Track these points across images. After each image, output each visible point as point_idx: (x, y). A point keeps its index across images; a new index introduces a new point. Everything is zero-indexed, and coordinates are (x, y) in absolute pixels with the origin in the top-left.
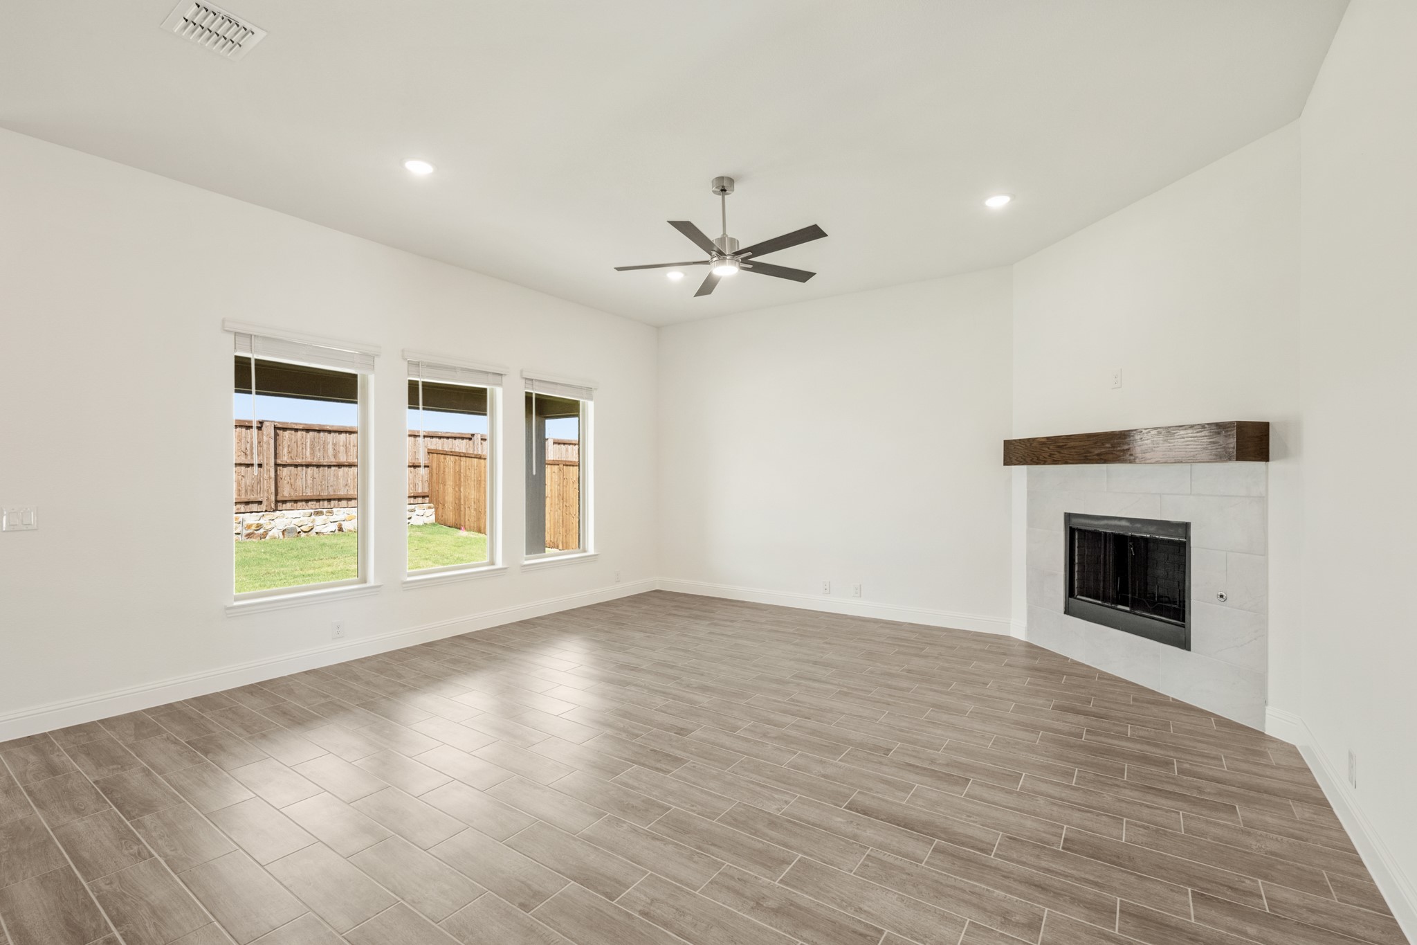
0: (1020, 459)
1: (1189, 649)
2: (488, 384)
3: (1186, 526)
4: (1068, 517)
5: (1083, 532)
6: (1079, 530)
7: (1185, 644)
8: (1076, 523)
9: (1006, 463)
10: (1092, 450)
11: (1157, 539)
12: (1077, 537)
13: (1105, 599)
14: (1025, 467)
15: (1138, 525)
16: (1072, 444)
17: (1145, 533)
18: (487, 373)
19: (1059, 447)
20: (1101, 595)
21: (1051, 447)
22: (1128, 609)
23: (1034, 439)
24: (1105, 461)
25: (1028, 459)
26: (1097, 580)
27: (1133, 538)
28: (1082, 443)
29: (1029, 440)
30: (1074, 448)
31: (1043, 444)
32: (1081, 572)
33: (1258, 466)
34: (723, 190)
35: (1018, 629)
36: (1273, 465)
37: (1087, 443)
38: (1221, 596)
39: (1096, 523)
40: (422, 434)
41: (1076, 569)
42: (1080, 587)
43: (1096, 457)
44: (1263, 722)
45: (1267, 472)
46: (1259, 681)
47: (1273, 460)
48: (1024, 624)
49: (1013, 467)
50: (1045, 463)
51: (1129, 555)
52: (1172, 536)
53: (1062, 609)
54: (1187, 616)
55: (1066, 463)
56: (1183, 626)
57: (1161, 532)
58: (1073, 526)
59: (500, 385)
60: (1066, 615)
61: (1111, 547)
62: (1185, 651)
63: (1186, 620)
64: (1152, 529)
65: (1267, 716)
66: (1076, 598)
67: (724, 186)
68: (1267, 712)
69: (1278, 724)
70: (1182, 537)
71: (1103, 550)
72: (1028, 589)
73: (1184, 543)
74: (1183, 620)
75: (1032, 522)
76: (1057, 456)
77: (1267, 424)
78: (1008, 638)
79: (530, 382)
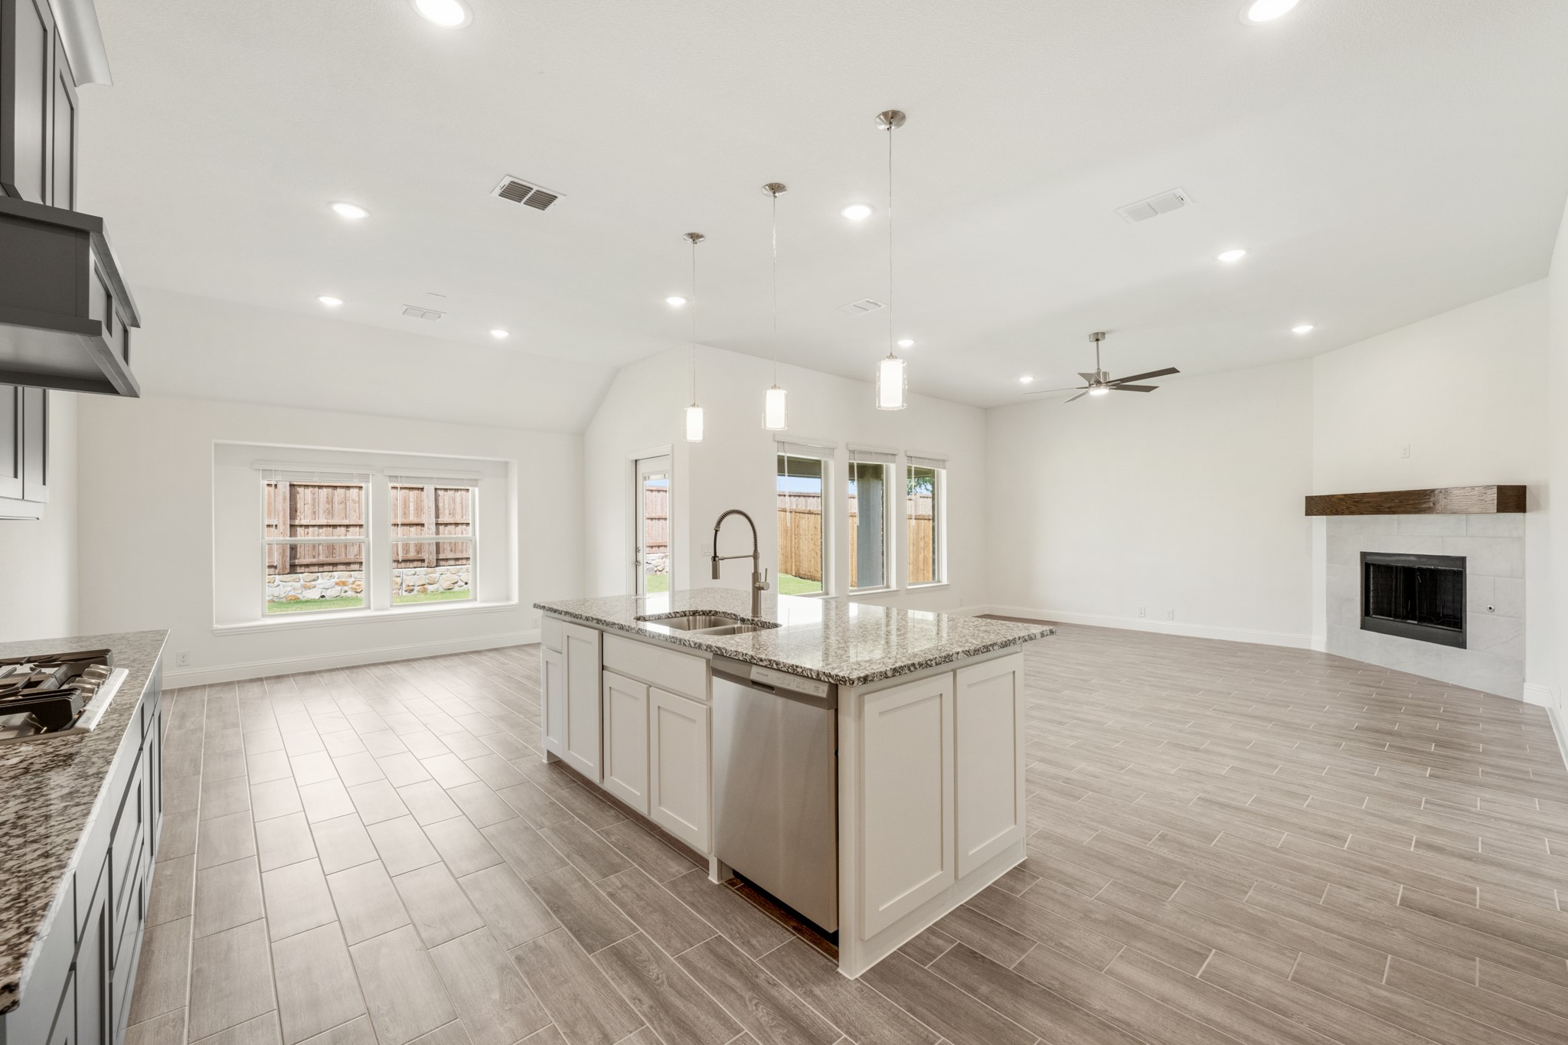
0: (1320, 511)
1: (1465, 648)
2: (884, 462)
3: (1463, 560)
4: (1364, 555)
5: (1377, 567)
6: (1374, 565)
7: (1462, 645)
8: (1369, 559)
9: (1307, 514)
10: (1383, 504)
11: (1439, 570)
12: (1372, 570)
13: (1396, 616)
14: (1325, 517)
15: (1424, 560)
16: (1366, 500)
17: (1429, 565)
18: (888, 454)
19: (1355, 502)
20: (1393, 612)
21: (1348, 502)
22: (1416, 622)
23: (1333, 496)
24: (1394, 513)
25: (1328, 511)
26: (1390, 603)
27: (1419, 569)
28: (1375, 499)
29: (1328, 496)
30: (1369, 502)
31: (1342, 499)
32: (1376, 596)
33: (1517, 516)
34: (1097, 340)
35: (1318, 643)
36: (1528, 515)
37: (1380, 499)
38: (1490, 608)
39: (1388, 559)
40: (787, 494)
41: (1371, 594)
42: (1374, 609)
43: (1387, 510)
44: (1522, 694)
45: (1524, 521)
46: (1519, 665)
47: (1530, 511)
48: (1324, 639)
49: (1314, 517)
50: (1343, 514)
51: (1417, 582)
52: (1451, 567)
53: (1359, 625)
54: (1463, 624)
55: (1362, 514)
56: (1461, 632)
57: (1442, 564)
58: (1369, 562)
59: (894, 462)
60: (1362, 630)
61: (1401, 577)
62: (1462, 650)
63: (1463, 627)
64: (1435, 562)
65: (1525, 690)
66: (1371, 617)
67: (1098, 337)
68: (1525, 686)
69: (1533, 694)
70: (1460, 567)
71: (1394, 580)
72: (1328, 612)
73: (1461, 572)
74: (1461, 628)
75: (1331, 559)
76: (1353, 508)
77: (1524, 487)
78: (1310, 651)
79: (910, 459)
